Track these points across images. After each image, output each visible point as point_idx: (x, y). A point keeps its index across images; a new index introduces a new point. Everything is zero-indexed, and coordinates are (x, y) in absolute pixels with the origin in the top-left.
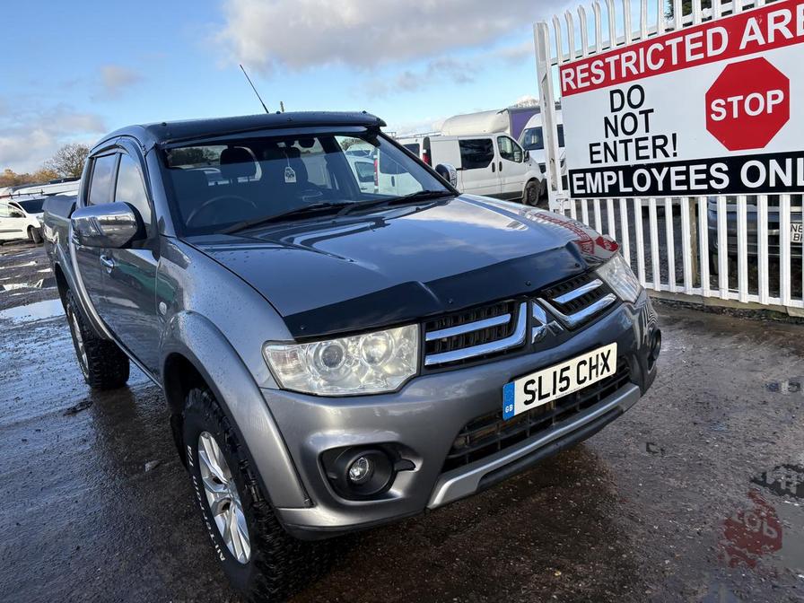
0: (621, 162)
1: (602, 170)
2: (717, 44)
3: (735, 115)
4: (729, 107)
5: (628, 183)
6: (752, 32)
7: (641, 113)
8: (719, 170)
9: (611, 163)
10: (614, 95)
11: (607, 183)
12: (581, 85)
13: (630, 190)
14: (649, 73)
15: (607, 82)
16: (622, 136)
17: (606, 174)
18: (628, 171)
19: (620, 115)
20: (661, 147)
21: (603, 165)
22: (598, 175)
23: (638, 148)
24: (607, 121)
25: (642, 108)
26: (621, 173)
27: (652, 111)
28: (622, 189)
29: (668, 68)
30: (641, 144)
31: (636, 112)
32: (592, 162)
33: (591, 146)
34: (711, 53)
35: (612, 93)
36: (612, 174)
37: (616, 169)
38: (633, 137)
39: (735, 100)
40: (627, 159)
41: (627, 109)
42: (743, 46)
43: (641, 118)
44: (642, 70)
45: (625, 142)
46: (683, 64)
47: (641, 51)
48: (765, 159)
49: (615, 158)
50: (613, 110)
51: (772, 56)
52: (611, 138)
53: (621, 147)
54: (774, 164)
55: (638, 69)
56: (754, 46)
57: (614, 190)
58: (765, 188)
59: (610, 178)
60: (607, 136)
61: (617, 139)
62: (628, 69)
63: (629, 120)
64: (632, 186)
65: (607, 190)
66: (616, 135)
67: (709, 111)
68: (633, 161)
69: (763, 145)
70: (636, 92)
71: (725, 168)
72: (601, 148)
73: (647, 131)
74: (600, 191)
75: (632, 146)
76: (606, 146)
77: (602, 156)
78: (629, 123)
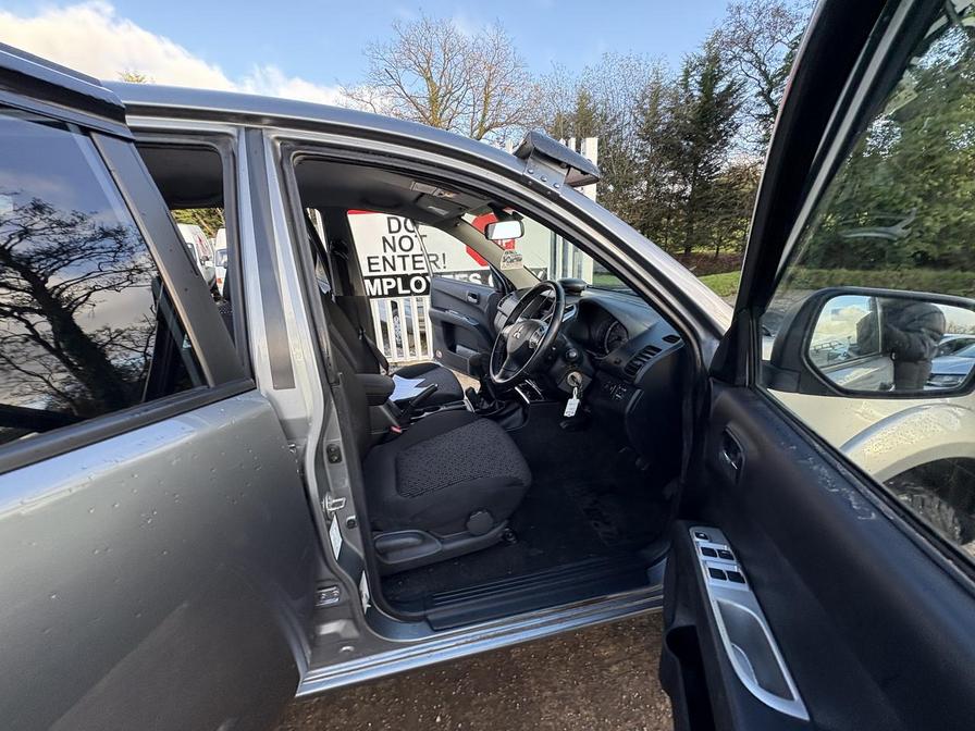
0: (400, 271)
1: (381, 277)
5: (406, 285)
7: (416, 236)
8: (476, 278)
9: (390, 271)
10: (392, 221)
11: (386, 288)
13: (409, 292)
16: (399, 252)
17: (385, 281)
18: (406, 279)
19: (397, 236)
20: (434, 262)
21: (382, 273)
22: (377, 281)
23: (414, 262)
24: (385, 240)
25: (417, 233)
26: (399, 280)
27: (426, 236)
28: (401, 291)
30: (417, 259)
31: (412, 236)
32: (370, 271)
33: (369, 258)
36: (392, 280)
37: (395, 277)
38: (410, 253)
40: (405, 269)
41: (403, 233)
43: (416, 241)
45: (403, 257)
49: (394, 269)
50: (391, 232)
52: (389, 254)
53: (399, 262)
57: (393, 292)
59: (389, 283)
60: (385, 251)
61: (396, 254)
63: (406, 241)
64: (409, 288)
65: (386, 293)
66: (395, 251)
68: (410, 271)
70: (411, 222)
71: (479, 276)
72: (380, 261)
73: (422, 250)
74: (380, 293)
75: (409, 261)
76: (385, 259)
77: (381, 267)
78: (406, 244)
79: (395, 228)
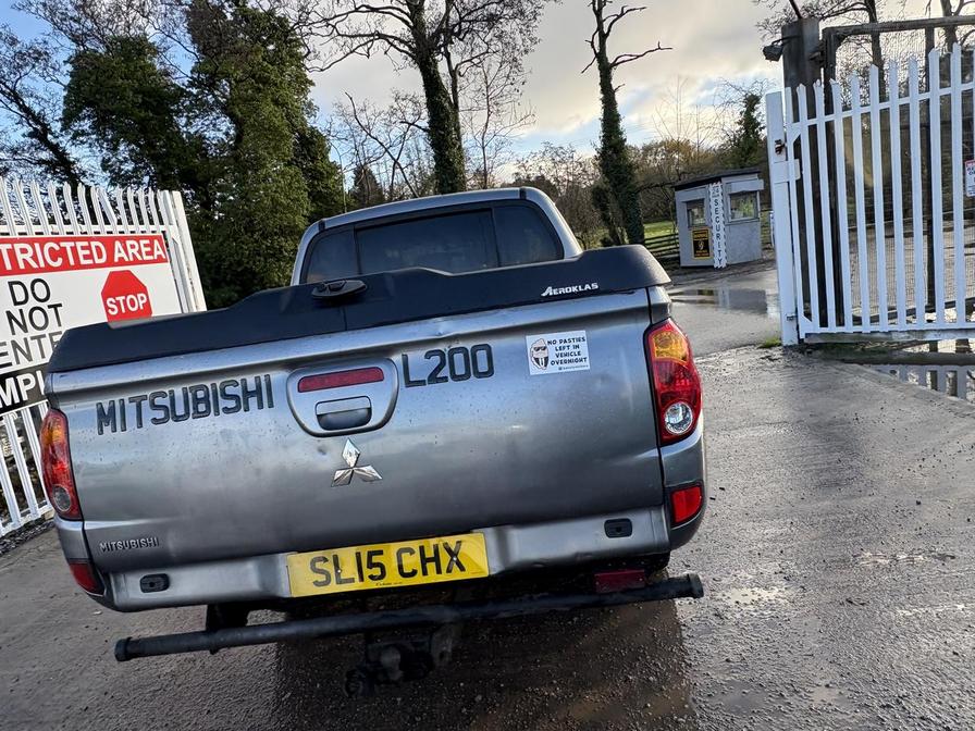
0: (37, 360)
1: (14, 375)
2: (100, 256)
3: (123, 311)
4: (118, 304)
6: (120, 252)
7: (50, 307)
9: (25, 364)
10: (15, 287)
11: (24, 389)
14: (49, 269)
15: (2, 272)
16: (33, 332)
17: (20, 378)
19: (26, 308)
21: (15, 367)
22: (10, 382)
24: (10, 316)
25: (49, 302)
26: (39, 373)
27: (60, 305)
29: (65, 267)
31: (44, 305)
34: (98, 261)
35: (11, 284)
36: (29, 376)
37: (33, 370)
38: (46, 332)
39: (121, 299)
40: (43, 356)
41: (32, 302)
42: (116, 260)
43: (51, 312)
44: (42, 265)
45: (38, 338)
46: (78, 266)
47: (37, 245)
49: (29, 358)
50: (16, 303)
51: (134, 270)
52: (20, 336)
53: (34, 345)
55: (38, 263)
56: (122, 262)
57: (34, 395)
59: (27, 382)
60: (14, 333)
61: (28, 336)
62: (25, 261)
63: (38, 315)
65: (25, 397)
66: (26, 330)
67: (107, 308)
70: (38, 286)
72: (9, 348)
73: (60, 325)
74: (17, 401)
75: (46, 342)
76: (15, 345)
77: (10, 358)
78: (38, 317)
79: (20, 297)
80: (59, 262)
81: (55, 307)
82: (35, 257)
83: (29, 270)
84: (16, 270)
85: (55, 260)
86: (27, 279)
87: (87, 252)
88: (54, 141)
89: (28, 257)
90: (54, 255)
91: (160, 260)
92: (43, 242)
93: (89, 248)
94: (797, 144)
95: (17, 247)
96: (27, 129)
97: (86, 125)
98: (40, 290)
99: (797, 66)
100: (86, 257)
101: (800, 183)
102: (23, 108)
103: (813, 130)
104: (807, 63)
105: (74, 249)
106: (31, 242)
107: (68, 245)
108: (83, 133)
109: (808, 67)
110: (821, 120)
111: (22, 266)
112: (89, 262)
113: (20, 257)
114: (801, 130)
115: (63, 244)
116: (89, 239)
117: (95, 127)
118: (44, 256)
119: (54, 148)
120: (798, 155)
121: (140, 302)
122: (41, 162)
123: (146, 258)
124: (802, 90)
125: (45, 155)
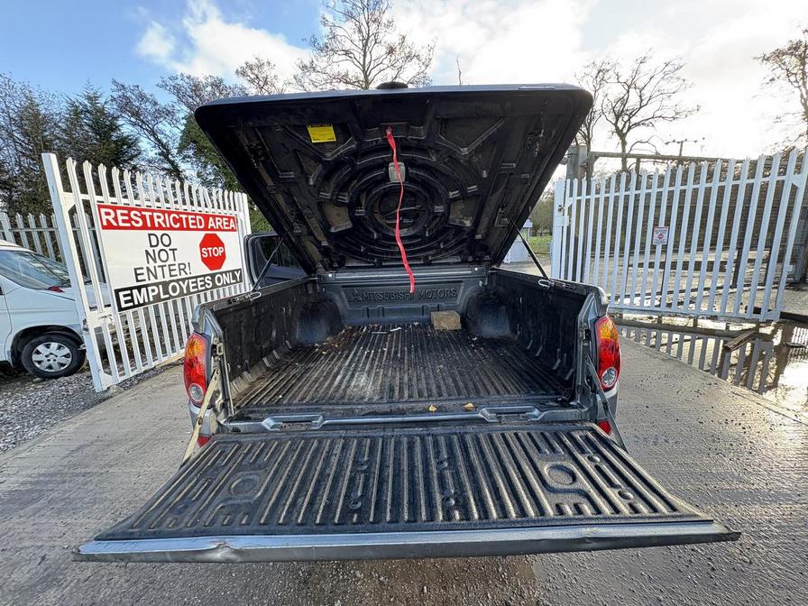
0: (160, 279)
1: (146, 286)
2: (201, 224)
3: (211, 256)
4: (208, 251)
5: (166, 292)
6: (212, 223)
7: (170, 250)
8: (208, 280)
9: (153, 280)
10: (152, 237)
11: (151, 294)
12: (121, 224)
13: (168, 296)
14: (172, 228)
15: (144, 227)
16: (159, 263)
17: (150, 288)
18: (165, 285)
19: (157, 249)
20: (183, 269)
21: (147, 282)
22: (143, 290)
23: (170, 270)
24: (147, 253)
25: (171, 247)
26: (160, 286)
27: (176, 249)
28: (163, 297)
29: (182, 228)
30: (172, 268)
31: (167, 249)
32: (138, 281)
33: (135, 270)
34: (199, 227)
35: (150, 235)
36: (155, 288)
37: (157, 284)
38: (167, 263)
39: (210, 249)
40: (164, 277)
41: (161, 246)
42: (209, 227)
43: (170, 253)
44: (168, 226)
45: (162, 267)
46: (188, 229)
47: (166, 215)
48: (221, 273)
49: (156, 277)
50: (151, 246)
51: (219, 234)
52: (152, 265)
53: (159, 271)
54: (224, 275)
55: (166, 224)
56: (212, 229)
57: (157, 298)
58: (223, 285)
59: (153, 291)
60: (148, 263)
61: (156, 265)
62: (159, 223)
63: (163, 253)
64: (168, 293)
65: (151, 299)
66: (155, 262)
67: (202, 253)
68: (168, 278)
69: (220, 268)
70: (165, 238)
72: (145, 271)
73: (175, 260)
74: (146, 301)
75: (166, 269)
76: (148, 269)
77: (145, 277)
78: (163, 256)
79: (154, 243)
80: (178, 225)
81: (173, 250)
82: (164, 221)
83: (160, 228)
84: (153, 227)
85: (175, 224)
86: (159, 233)
87: (194, 221)
88: (172, 159)
89: (161, 221)
90: (175, 221)
91: (233, 230)
92: (170, 213)
93: (195, 219)
94: (570, 208)
95: (155, 214)
96: (158, 151)
97: (191, 153)
98: (166, 240)
99: (574, 169)
100: (193, 224)
101: (569, 228)
102: (157, 139)
103: (579, 202)
104: (580, 168)
105: (187, 219)
106: (163, 212)
107: (184, 217)
108: (189, 157)
109: (580, 169)
110: (584, 197)
111: (157, 225)
112: (195, 227)
113: (156, 220)
114: (572, 201)
115: (181, 216)
116: (196, 215)
117: (195, 154)
118: (170, 220)
119: (172, 163)
120: (570, 214)
121: (220, 252)
122: (164, 169)
123: (226, 228)
124: (576, 181)
125: (167, 166)
